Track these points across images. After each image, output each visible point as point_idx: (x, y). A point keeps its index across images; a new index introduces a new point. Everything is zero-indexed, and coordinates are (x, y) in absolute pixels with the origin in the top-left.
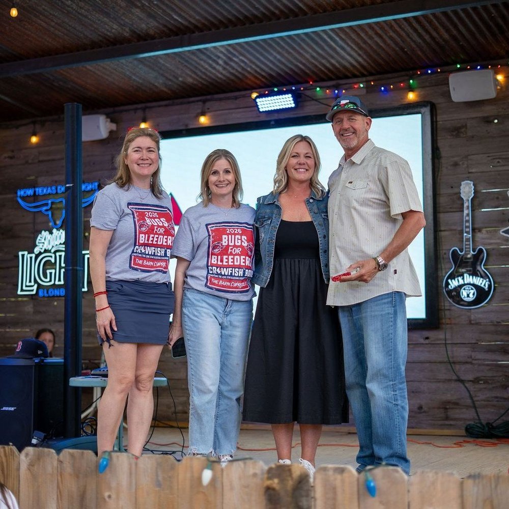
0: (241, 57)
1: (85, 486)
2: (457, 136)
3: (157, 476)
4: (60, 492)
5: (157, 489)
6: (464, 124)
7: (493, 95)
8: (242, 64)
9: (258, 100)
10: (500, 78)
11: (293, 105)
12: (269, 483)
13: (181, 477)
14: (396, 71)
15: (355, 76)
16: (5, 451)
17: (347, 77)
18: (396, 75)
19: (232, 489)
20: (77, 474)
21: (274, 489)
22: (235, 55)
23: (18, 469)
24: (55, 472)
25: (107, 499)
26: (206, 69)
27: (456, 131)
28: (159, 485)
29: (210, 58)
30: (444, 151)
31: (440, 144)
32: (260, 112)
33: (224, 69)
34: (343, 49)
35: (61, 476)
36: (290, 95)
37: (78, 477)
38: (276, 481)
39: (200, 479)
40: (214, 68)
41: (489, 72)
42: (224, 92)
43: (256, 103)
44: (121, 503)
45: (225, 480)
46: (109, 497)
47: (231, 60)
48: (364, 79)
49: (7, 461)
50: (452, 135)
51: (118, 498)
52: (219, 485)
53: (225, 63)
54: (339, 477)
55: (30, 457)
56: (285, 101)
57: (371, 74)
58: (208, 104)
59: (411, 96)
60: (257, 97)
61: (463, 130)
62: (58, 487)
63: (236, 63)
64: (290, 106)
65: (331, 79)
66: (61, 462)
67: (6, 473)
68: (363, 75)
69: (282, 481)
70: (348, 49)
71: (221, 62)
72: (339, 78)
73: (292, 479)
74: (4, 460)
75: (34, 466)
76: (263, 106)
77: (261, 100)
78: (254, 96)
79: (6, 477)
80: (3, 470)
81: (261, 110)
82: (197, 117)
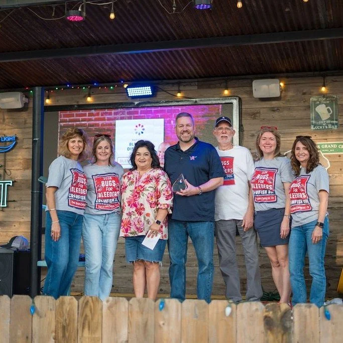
0: (123, 62)
1: (147, 320)
2: (254, 118)
3: (195, 311)
4: (130, 322)
5: (196, 319)
6: (259, 111)
7: (278, 94)
8: (123, 67)
9: (128, 89)
10: (282, 84)
11: (151, 94)
12: (267, 314)
13: (210, 313)
14: (217, 76)
15: (190, 78)
16: (92, 300)
17: (185, 78)
18: (216, 78)
19: (242, 317)
20: (142, 312)
21: (269, 317)
22: (120, 60)
23: (102, 309)
24: (127, 310)
25: (162, 326)
26: (98, 68)
27: (254, 115)
28: (196, 316)
29: (103, 61)
30: (245, 128)
31: (244, 122)
32: (129, 97)
33: (110, 68)
34: (189, 61)
35: (131, 313)
36: (149, 87)
37: (142, 313)
38: (271, 313)
39: (224, 312)
40: (103, 68)
41: (277, 80)
42: (104, 82)
43: (127, 90)
44: (171, 328)
45: (238, 313)
46: (164, 324)
47: (116, 63)
48: (196, 80)
49: (94, 305)
50: (251, 117)
51: (169, 325)
52: (234, 316)
53: (112, 64)
54: (308, 310)
55: (110, 302)
56: (147, 91)
57: (201, 77)
58: (92, 90)
59: (226, 93)
60: (128, 87)
61: (258, 115)
62: (129, 319)
63: (119, 65)
64: (149, 94)
65: (174, 79)
66: (131, 305)
67: (93, 312)
68: (196, 77)
69: (275, 312)
70: (192, 61)
71: (109, 64)
72: (180, 78)
73: (281, 311)
74: (92, 304)
75: (112, 307)
76: (131, 93)
77: (130, 89)
78: (125, 86)
79: (93, 315)
80: (91, 310)
81: (130, 95)
82: (85, 97)
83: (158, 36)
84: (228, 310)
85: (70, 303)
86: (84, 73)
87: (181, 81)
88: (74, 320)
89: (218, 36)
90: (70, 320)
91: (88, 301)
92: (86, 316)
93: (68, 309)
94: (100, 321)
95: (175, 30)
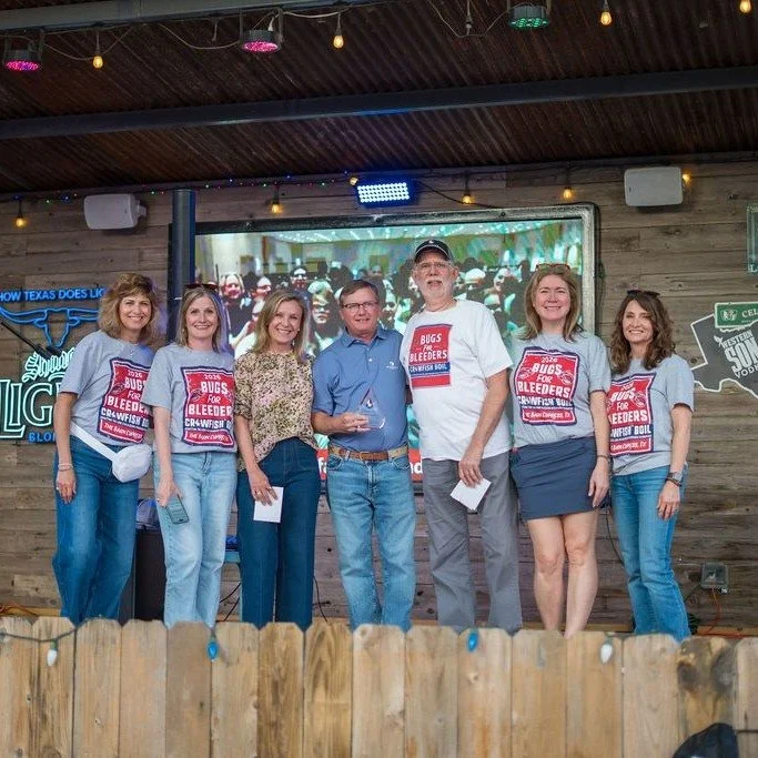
0: (351, 132)
1: (443, 668)
2: (627, 250)
3: (539, 652)
4: (410, 676)
5: (540, 668)
6: (636, 235)
7: (678, 199)
8: (349, 141)
9: (359, 188)
10: (686, 177)
11: (407, 197)
12: (683, 658)
13: (570, 654)
14: (546, 160)
15: (491, 163)
16: (332, 629)
17: (479, 164)
18: (545, 165)
19: (634, 664)
20: (432, 653)
21: (689, 665)
22: (344, 129)
23: (351, 649)
24: (402, 652)
25: (473, 681)
26: (296, 143)
27: (627, 243)
28: (542, 663)
29: (309, 129)
30: (608, 270)
31: (605, 258)
32: (361, 204)
33: (321, 144)
35: (411, 656)
36: (405, 184)
37: (433, 656)
38: (692, 656)
39: (599, 653)
40: (307, 143)
41: (677, 169)
42: (306, 173)
43: (357, 191)
44: (492, 685)
46: (476, 678)
47: (336, 133)
48: (504, 168)
49: (336, 641)
50: (621, 248)
51: (487, 678)
52: (618, 661)
53: (326, 136)
55: (368, 635)
56: (398, 191)
57: (513, 162)
58: (283, 189)
59: (567, 194)
60: (357, 184)
61: (635, 242)
62: (406, 669)
63: (341, 138)
64: (403, 198)
65: (457, 165)
66: (411, 640)
67: (333, 652)
68: (502, 163)
69: (699, 656)
71: (321, 135)
72: (468, 164)
73: (711, 653)
74: (332, 639)
75: (373, 645)
76: (366, 196)
77: (364, 187)
78: (354, 181)
79: (334, 660)
80: (330, 650)
81: (362, 201)
82: (268, 204)
83: (427, 80)
84: (607, 651)
85: (288, 637)
86: (267, 155)
87: (473, 169)
88: (295, 671)
89: (554, 78)
90: (287, 669)
91: (323, 633)
92: (320, 662)
93: (284, 649)
94: (348, 672)
95: (464, 67)
